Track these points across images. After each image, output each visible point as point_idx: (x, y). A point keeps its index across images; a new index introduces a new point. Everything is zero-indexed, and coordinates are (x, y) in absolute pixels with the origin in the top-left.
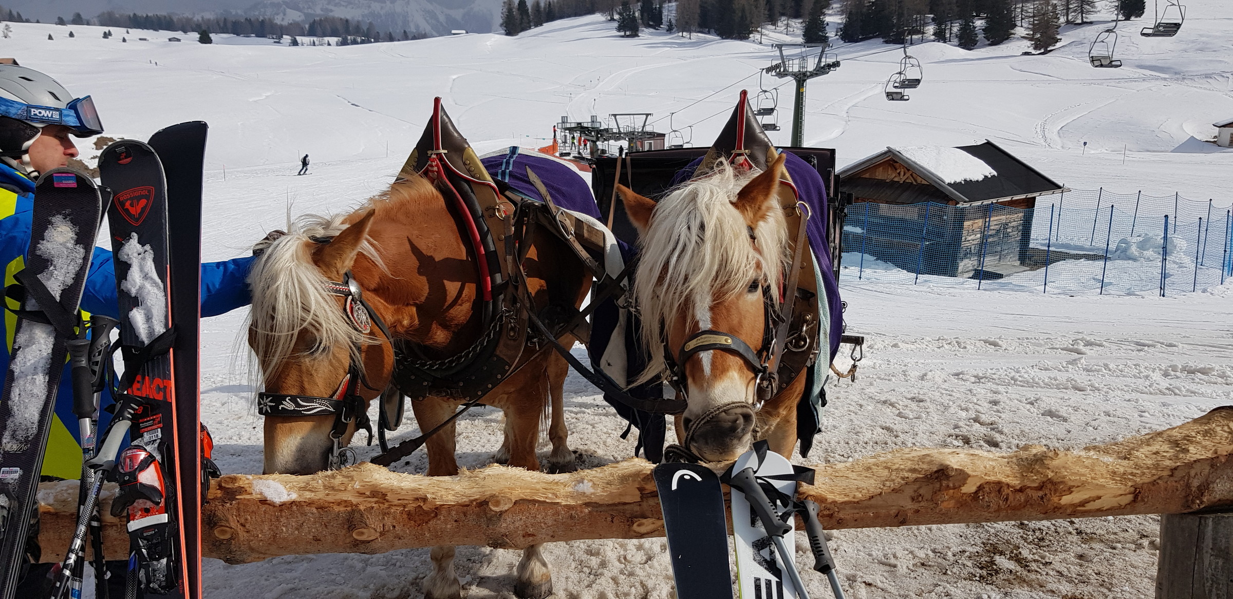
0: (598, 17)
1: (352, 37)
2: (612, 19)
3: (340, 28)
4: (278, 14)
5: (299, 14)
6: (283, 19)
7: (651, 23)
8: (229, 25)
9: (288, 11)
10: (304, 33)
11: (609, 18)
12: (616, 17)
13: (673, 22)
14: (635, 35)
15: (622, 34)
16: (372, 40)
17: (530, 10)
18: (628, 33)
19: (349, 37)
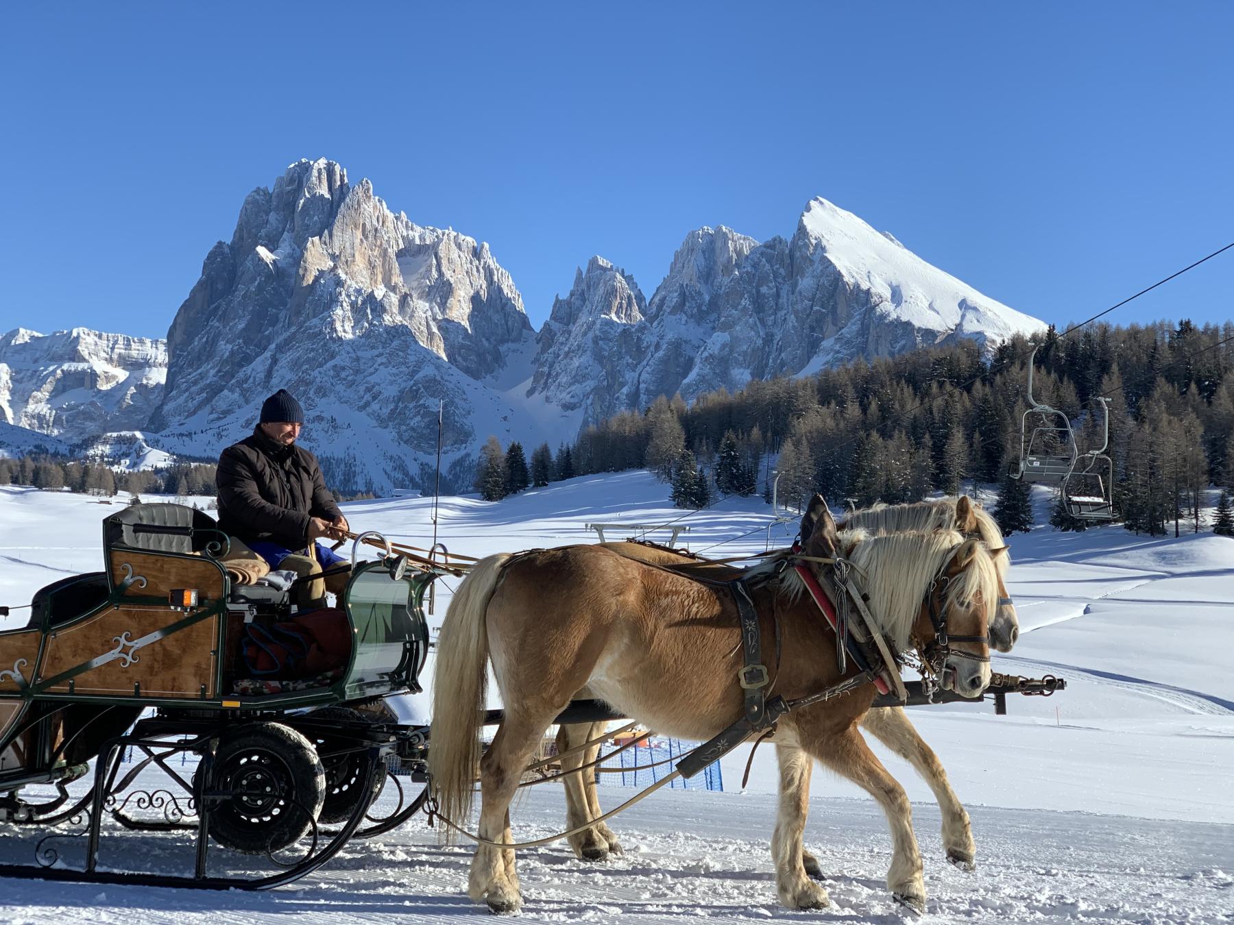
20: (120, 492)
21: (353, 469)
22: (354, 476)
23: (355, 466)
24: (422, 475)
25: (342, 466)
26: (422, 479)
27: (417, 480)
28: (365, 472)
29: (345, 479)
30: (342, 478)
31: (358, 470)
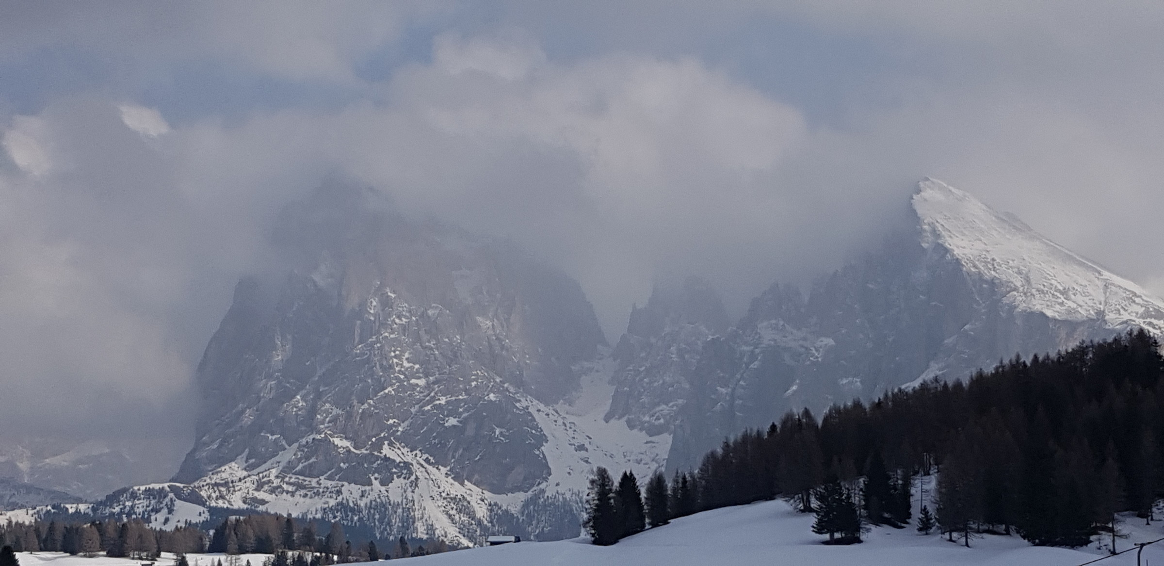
0: (779, 504)
1: (296, 553)
2: (808, 509)
3: (275, 536)
4: (157, 511)
5: (201, 509)
6: (167, 521)
7: (886, 515)
8: (59, 536)
9: (178, 503)
10: (203, 546)
11: (801, 506)
12: (814, 504)
13: (932, 510)
14: (853, 539)
15: (827, 537)
16: (335, 558)
17: (643, 495)
18: (837, 535)
19: (290, 553)
20: (163, 554)
21: (412, 514)
22: (414, 522)
23: (414, 511)
24: (490, 517)
25: (400, 511)
26: (491, 522)
27: (486, 522)
28: (426, 516)
29: (403, 526)
30: (400, 525)
31: (418, 514)
